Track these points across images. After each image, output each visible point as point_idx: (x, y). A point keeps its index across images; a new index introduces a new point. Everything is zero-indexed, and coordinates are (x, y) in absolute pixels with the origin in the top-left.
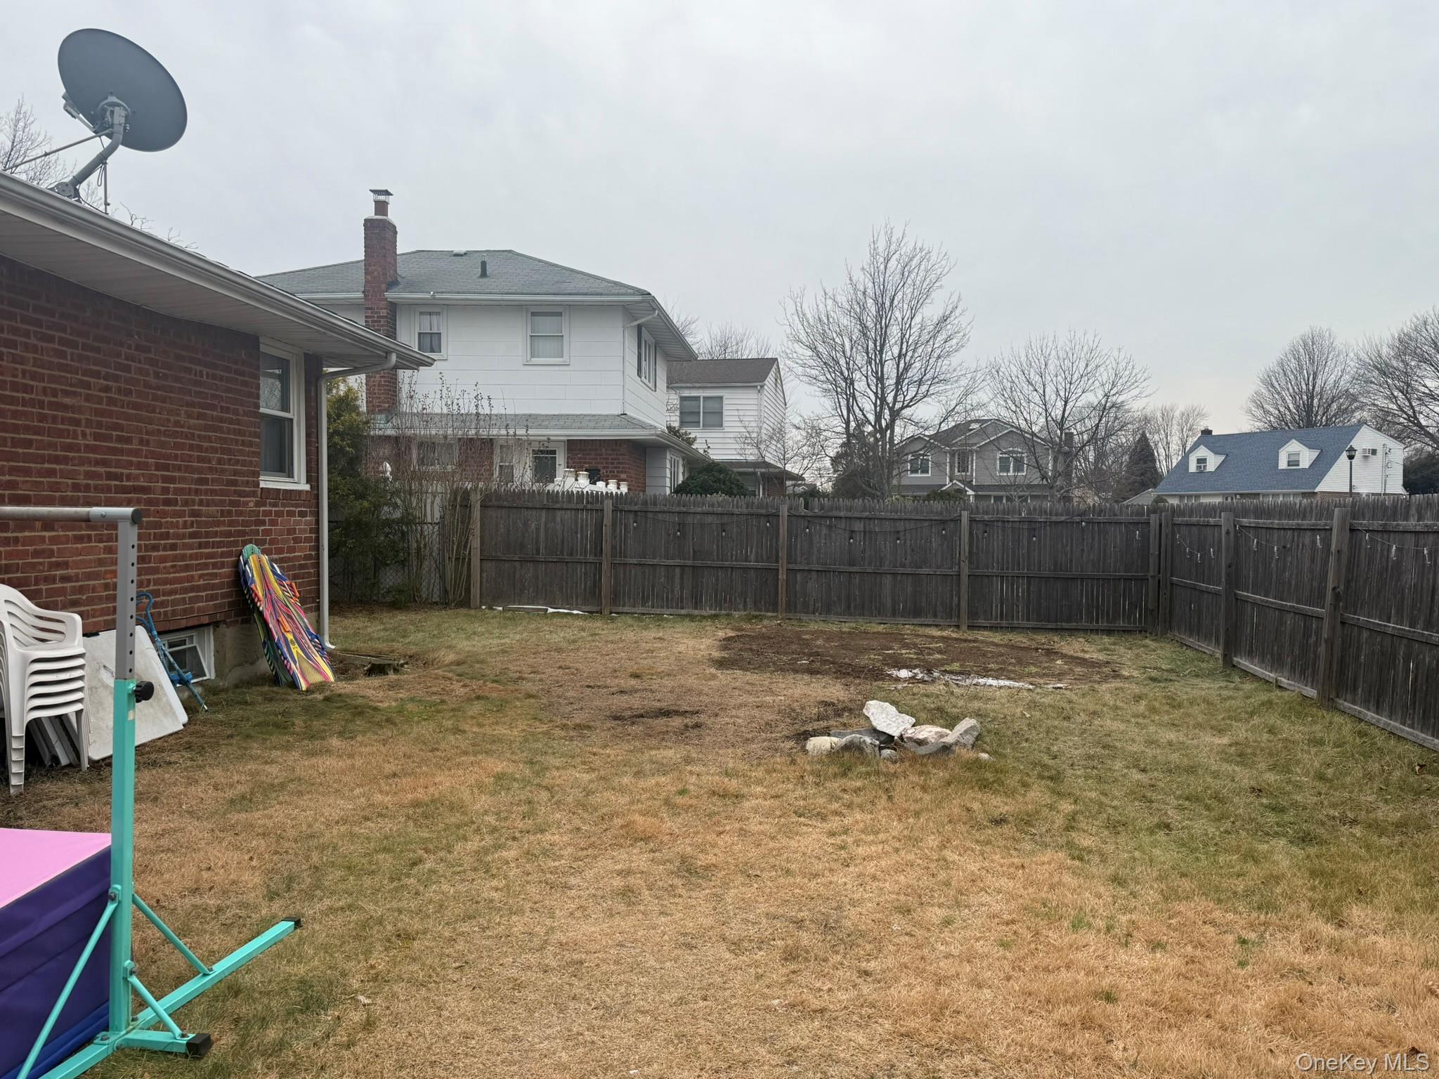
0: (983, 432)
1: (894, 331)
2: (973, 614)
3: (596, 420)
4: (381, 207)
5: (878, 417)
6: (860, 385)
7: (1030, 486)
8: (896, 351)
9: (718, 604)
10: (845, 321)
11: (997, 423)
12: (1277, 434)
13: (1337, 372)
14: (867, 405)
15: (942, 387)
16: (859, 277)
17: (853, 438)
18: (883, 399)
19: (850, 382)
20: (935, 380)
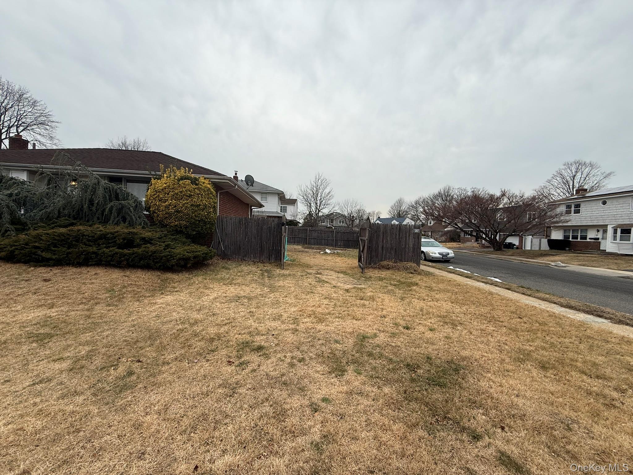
0: (336, 215)
1: (319, 194)
2: (335, 245)
3: (273, 212)
4: (236, 174)
5: (316, 211)
6: (312, 205)
7: (344, 227)
8: (320, 198)
9: (298, 243)
10: (309, 191)
11: (339, 214)
12: (393, 218)
13: (405, 207)
14: (313, 208)
15: (328, 206)
16: (312, 183)
17: (310, 214)
18: (317, 208)
19: (310, 204)
20: (327, 205)
